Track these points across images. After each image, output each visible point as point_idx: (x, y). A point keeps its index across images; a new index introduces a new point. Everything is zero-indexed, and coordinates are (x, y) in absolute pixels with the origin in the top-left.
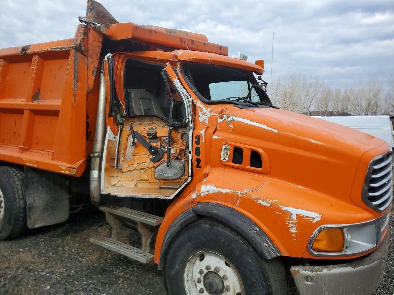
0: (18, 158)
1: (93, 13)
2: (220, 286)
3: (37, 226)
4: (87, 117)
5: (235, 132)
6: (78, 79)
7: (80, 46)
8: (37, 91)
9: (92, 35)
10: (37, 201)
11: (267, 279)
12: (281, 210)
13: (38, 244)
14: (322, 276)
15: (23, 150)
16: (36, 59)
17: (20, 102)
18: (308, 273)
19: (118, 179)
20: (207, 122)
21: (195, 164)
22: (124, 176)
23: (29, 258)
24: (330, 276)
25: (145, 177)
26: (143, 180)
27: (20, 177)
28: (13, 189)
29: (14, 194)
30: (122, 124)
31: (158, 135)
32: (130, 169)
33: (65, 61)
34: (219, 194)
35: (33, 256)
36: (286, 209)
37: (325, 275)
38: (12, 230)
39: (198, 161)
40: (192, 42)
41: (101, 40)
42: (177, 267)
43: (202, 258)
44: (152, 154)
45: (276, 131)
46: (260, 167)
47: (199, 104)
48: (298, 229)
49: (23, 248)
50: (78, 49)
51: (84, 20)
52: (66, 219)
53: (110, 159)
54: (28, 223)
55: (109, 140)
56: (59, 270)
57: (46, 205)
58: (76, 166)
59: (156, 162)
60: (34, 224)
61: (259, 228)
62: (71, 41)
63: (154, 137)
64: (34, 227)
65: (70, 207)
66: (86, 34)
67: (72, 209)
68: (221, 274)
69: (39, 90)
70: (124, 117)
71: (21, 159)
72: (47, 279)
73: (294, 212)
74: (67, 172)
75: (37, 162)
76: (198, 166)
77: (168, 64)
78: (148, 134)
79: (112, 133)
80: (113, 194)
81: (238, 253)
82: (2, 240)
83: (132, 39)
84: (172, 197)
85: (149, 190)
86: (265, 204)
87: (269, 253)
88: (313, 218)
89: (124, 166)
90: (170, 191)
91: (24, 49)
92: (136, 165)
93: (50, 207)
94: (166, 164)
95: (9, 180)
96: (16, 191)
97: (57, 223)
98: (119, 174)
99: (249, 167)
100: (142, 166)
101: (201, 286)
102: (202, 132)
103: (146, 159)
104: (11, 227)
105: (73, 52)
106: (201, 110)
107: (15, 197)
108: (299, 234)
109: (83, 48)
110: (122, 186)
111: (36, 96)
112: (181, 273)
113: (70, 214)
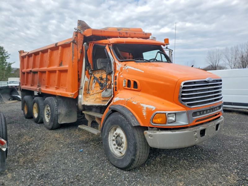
0: (55, 92)
1: (80, 26)
2: (121, 142)
3: (62, 123)
4: (78, 72)
5: (128, 73)
6: (73, 55)
7: (74, 40)
8: (61, 62)
9: (79, 35)
10: (62, 111)
11: (134, 136)
12: (140, 106)
13: (64, 132)
14: (156, 135)
15: (57, 88)
16: (60, 48)
17: (55, 67)
18: (150, 133)
19: (89, 98)
20: (119, 70)
21: (115, 89)
22: (91, 97)
23: (58, 136)
24: (160, 135)
25: (98, 97)
26: (97, 98)
27: (56, 101)
28: (53, 106)
29: (54, 108)
30: (91, 74)
31: (103, 78)
32: (93, 93)
33: (69, 48)
34: (120, 101)
35: (60, 136)
36: (142, 105)
37: (157, 134)
38: (53, 125)
39: (116, 87)
40: (127, 33)
41: (83, 37)
42: (106, 134)
43: (115, 130)
44: (100, 86)
45: (143, 72)
46: (137, 88)
47: (117, 62)
48: (146, 114)
49: (57, 133)
50: (73, 42)
51: (76, 29)
52: (76, 121)
53: (85, 90)
54: (58, 121)
55: (86, 81)
56: (68, 141)
57: (66, 113)
58: (74, 94)
59: (102, 90)
60: (61, 122)
61: (133, 114)
62: (71, 39)
63: (102, 79)
64: (61, 123)
65: (78, 116)
66: (77, 35)
67: (78, 117)
68: (121, 136)
69: (62, 61)
70: (92, 71)
71: (56, 92)
72: (62, 143)
73: (145, 106)
74: (71, 96)
75: (61, 93)
76: (116, 90)
77: (107, 45)
78: (99, 78)
79: (87, 78)
80: (85, 104)
81: (124, 125)
82: (50, 130)
83: (92, 35)
84: (106, 105)
85: (99, 102)
86: (135, 103)
87: (134, 124)
88: (152, 109)
89: (91, 92)
90: (106, 102)
91: (56, 44)
92: (95, 92)
93: (68, 115)
94: (105, 91)
95: (52, 102)
96: (54, 107)
97: (72, 122)
98: (89, 97)
99: (133, 89)
100: (97, 92)
101: (115, 142)
102: (117, 75)
103: (98, 89)
104: (53, 123)
105: (72, 43)
106: (118, 64)
107: (54, 109)
108: (147, 116)
109: (75, 42)
110: (90, 101)
111: (60, 64)
112: (107, 137)
113: (78, 119)
